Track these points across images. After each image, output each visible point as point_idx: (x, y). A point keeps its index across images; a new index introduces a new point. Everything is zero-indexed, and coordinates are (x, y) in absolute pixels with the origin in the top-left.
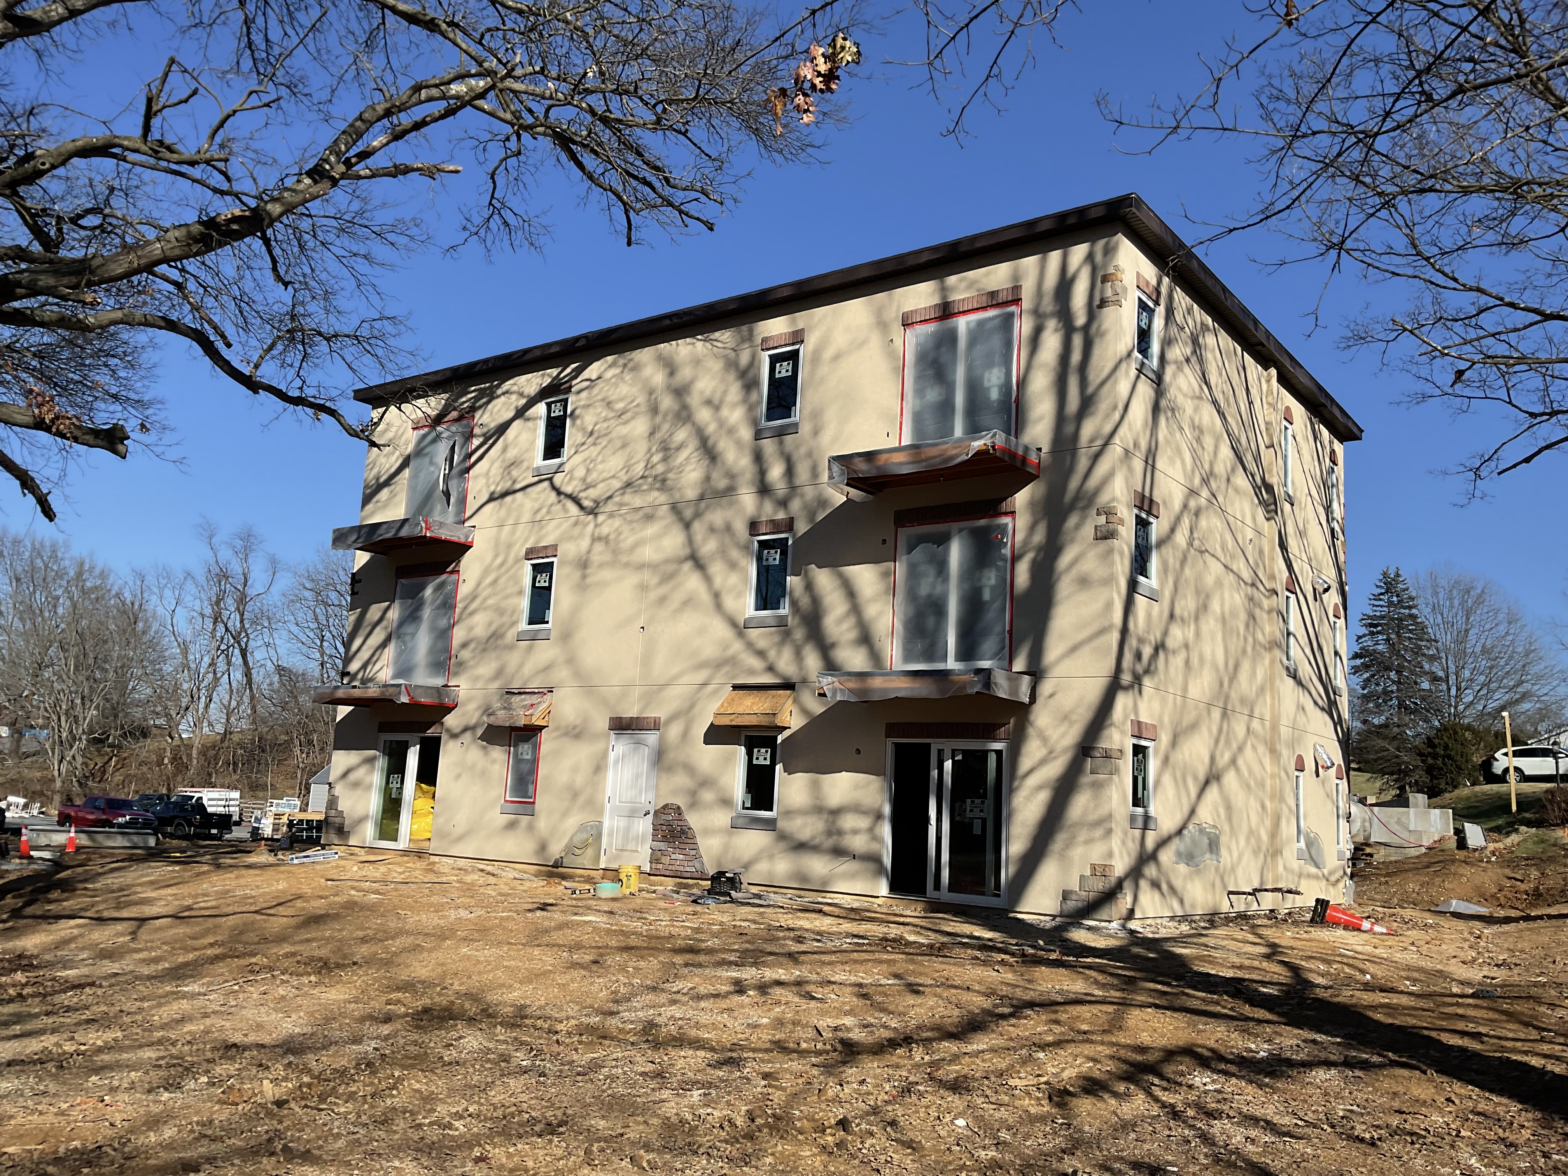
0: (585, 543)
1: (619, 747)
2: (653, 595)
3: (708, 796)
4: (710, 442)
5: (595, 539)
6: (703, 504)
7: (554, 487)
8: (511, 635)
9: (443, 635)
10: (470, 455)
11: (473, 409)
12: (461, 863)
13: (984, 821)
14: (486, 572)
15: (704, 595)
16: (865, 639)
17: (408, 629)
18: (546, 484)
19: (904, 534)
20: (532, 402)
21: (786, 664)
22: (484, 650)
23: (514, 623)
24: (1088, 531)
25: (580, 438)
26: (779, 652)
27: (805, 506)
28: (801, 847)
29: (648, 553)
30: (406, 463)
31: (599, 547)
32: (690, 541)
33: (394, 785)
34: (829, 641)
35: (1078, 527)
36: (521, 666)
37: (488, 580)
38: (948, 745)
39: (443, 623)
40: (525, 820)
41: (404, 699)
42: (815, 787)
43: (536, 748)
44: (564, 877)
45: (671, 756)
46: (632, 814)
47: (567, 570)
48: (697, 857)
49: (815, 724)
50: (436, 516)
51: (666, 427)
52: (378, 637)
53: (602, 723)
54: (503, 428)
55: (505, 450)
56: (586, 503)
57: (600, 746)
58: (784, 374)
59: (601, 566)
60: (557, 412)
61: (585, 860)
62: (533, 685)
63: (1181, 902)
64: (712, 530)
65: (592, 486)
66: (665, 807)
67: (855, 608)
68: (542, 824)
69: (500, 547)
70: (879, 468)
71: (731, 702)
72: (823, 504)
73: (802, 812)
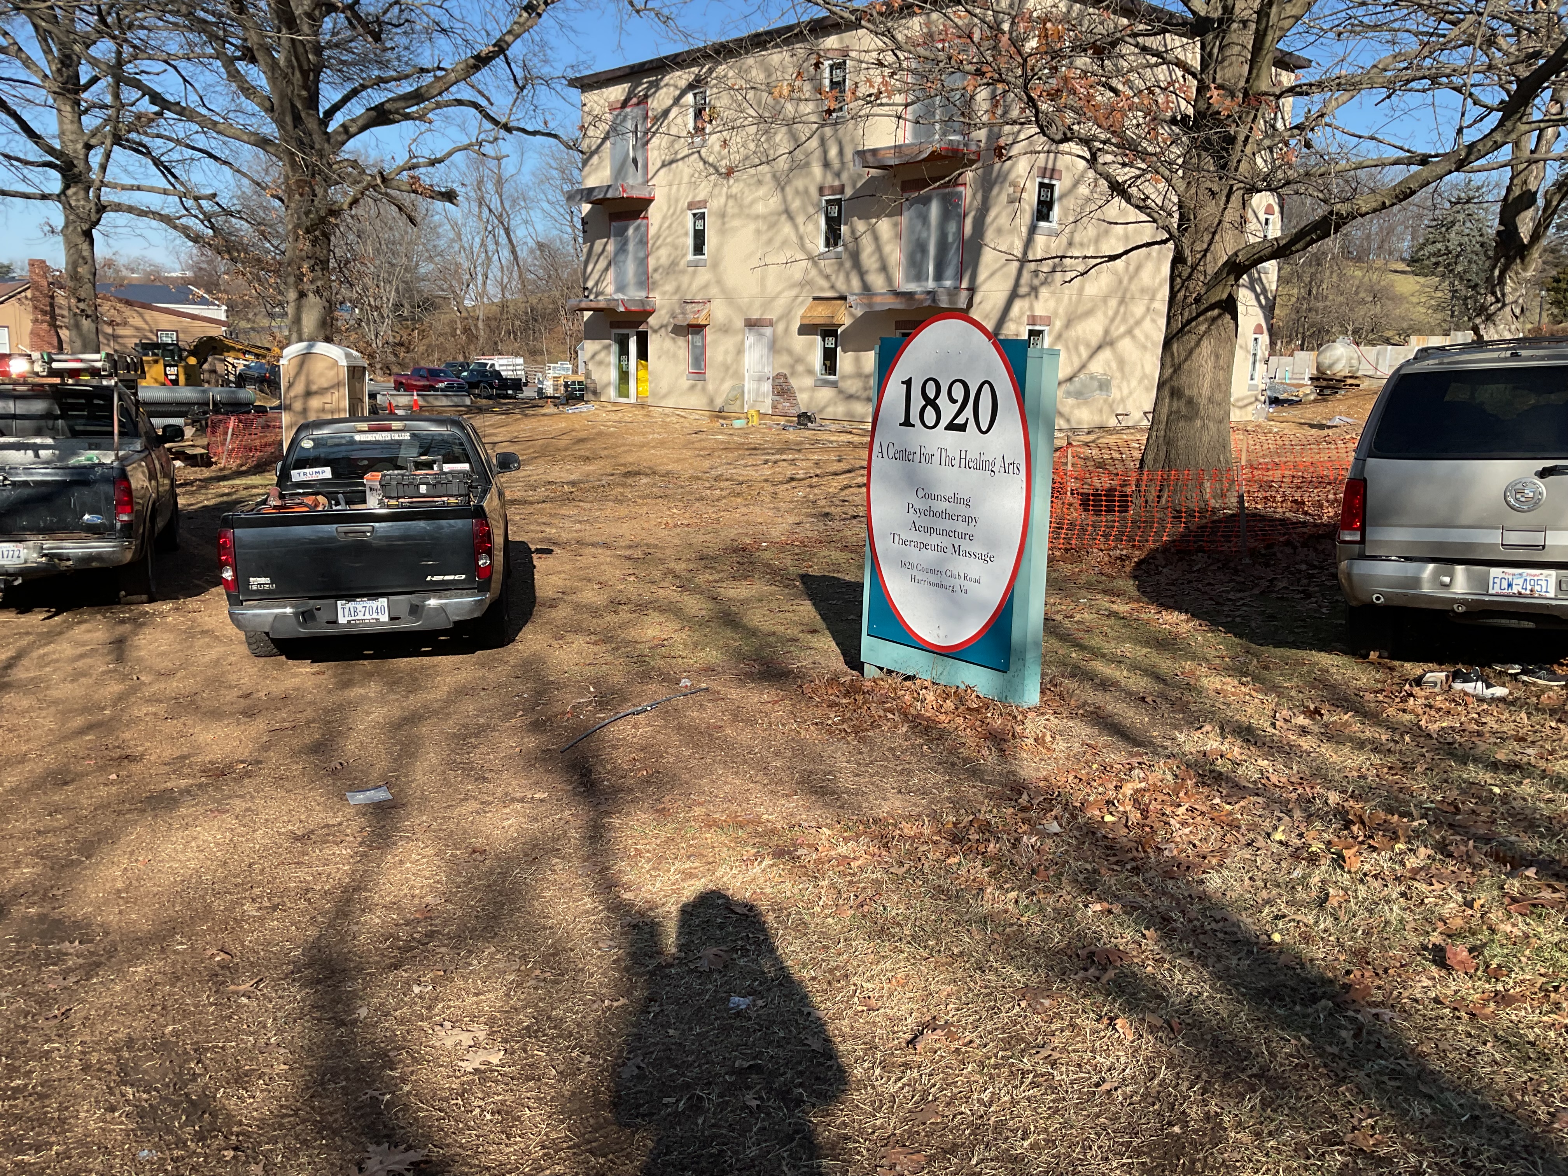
0: (723, 200)
1: (751, 338)
2: (765, 238)
3: (800, 368)
5: (729, 197)
6: (791, 174)
7: (701, 158)
9: (643, 262)
10: (646, 133)
11: (646, 97)
12: (667, 411)
14: (664, 218)
15: (794, 238)
16: (884, 268)
17: (621, 258)
18: (696, 155)
19: (907, 196)
21: (841, 284)
22: (668, 274)
23: (684, 255)
24: (1004, 198)
26: (837, 276)
27: (850, 178)
28: (850, 397)
29: (760, 208)
30: (607, 137)
31: (731, 203)
32: (785, 200)
33: (624, 363)
34: (865, 268)
35: (999, 194)
36: (690, 284)
37: (666, 225)
39: (642, 255)
40: (700, 384)
41: (622, 309)
42: (857, 360)
43: (704, 338)
44: (724, 418)
45: (779, 344)
46: (760, 380)
47: (713, 218)
48: (797, 404)
49: (858, 322)
50: (630, 181)
52: (602, 264)
53: (739, 323)
54: (666, 113)
55: (668, 129)
56: (722, 170)
57: (739, 337)
58: (838, 78)
59: (733, 216)
60: (700, 101)
61: (736, 408)
62: (699, 297)
63: (1068, 421)
64: (797, 192)
65: (725, 158)
66: (778, 375)
67: (879, 248)
68: (710, 387)
69: (672, 201)
71: (810, 309)
72: (860, 176)
73: (851, 376)
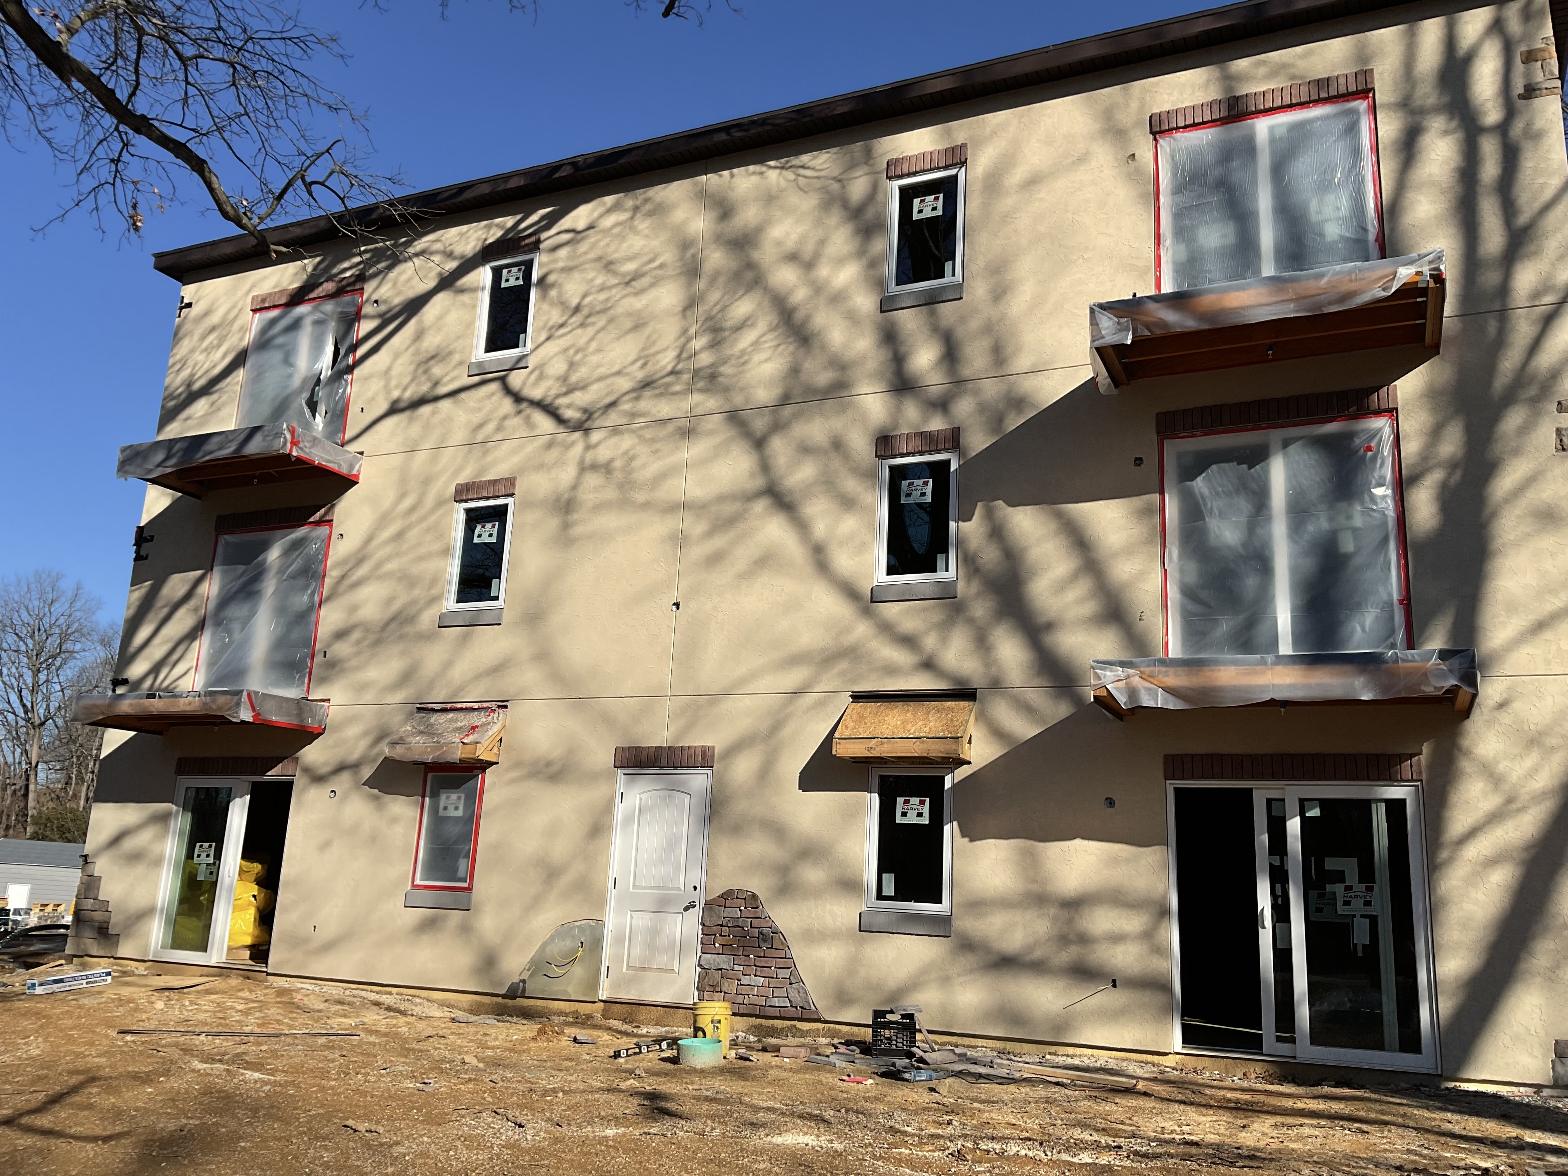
0: (566, 474)
1: (634, 795)
2: (698, 551)
3: (808, 876)
4: (799, 316)
5: (584, 468)
6: (787, 411)
7: (508, 391)
8: (428, 618)
9: (301, 619)
10: (353, 347)
11: (361, 278)
12: (335, 990)
13: (1373, 920)
14: (383, 520)
15: (795, 551)
16: (1114, 614)
17: (237, 611)
18: (494, 386)
19: (1173, 449)
20: (468, 265)
21: (962, 658)
22: (378, 642)
23: (435, 599)
24: (1545, 436)
25: (555, 316)
26: (944, 640)
27: (982, 408)
28: (1006, 963)
29: (688, 487)
30: (240, 360)
31: (592, 480)
32: (765, 467)
33: (203, 861)
34: (1042, 620)
35: (1525, 429)
36: (448, 665)
37: (386, 534)
38: (1291, 791)
39: (302, 600)
40: (456, 916)
41: (246, 715)
42: (1028, 862)
43: (474, 799)
44: (528, 1014)
45: (739, 807)
46: (661, 907)
47: (532, 516)
49: (1021, 756)
51: (714, 296)
52: (182, 622)
53: (605, 757)
54: (414, 306)
55: (419, 336)
56: (569, 414)
57: (596, 794)
58: (928, 213)
59: (599, 508)
60: (512, 280)
61: (570, 984)
62: (471, 696)
64: (806, 450)
65: (582, 387)
66: (728, 895)
67: (1092, 566)
68: (488, 923)
69: (409, 483)
71: (856, 718)
73: (1004, 903)
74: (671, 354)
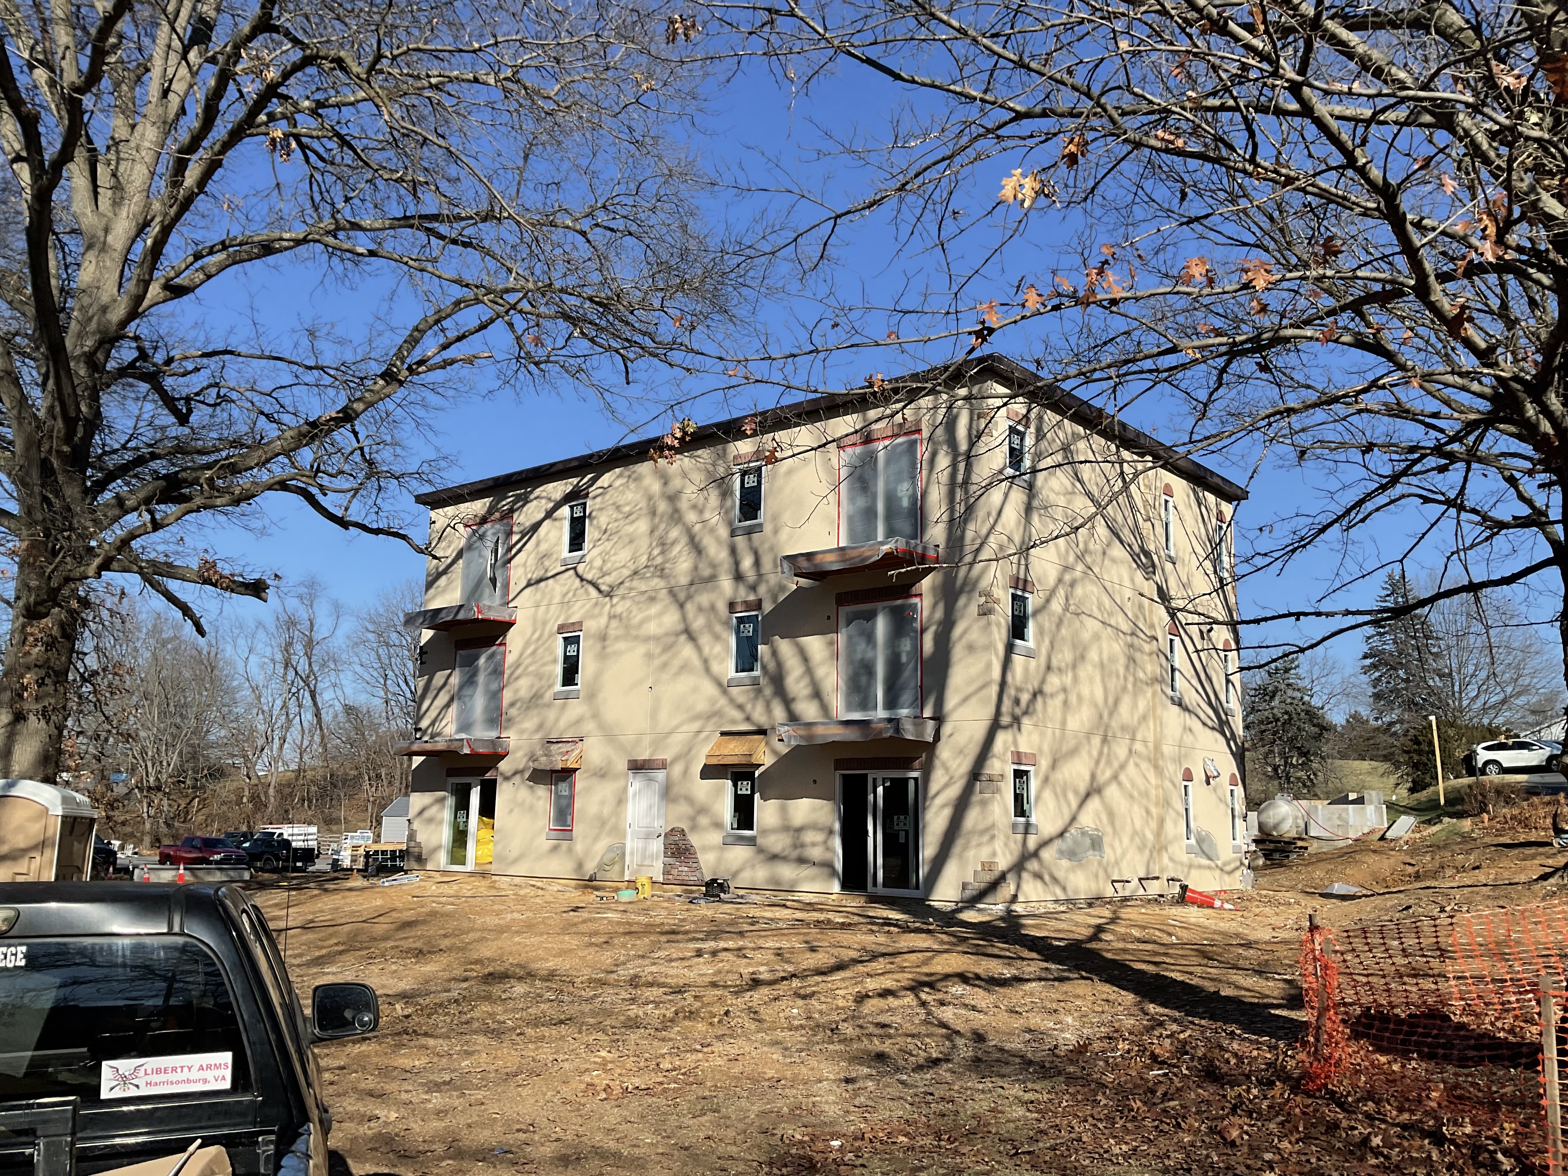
0: (603, 620)
1: (636, 784)
2: (657, 662)
3: (703, 821)
4: (697, 539)
5: (612, 617)
6: (693, 588)
7: (577, 575)
8: (549, 695)
9: (495, 696)
10: (510, 549)
11: (512, 511)
12: (517, 880)
13: (907, 832)
14: (527, 644)
15: (696, 662)
16: (817, 694)
17: (467, 692)
18: (572, 572)
19: (844, 610)
20: (558, 505)
21: (759, 716)
22: (528, 708)
23: (550, 686)
24: (973, 609)
25: (597, 535)
26: (754, 707)
27: (769, 591)
28: (774, 857)
29: (652, 628)
30: (460, 555)
31: (614, 623)
32: (684, 618)
33: (461, 820)
34: (791, 696)
35: (966, 606)
36: (557, 720)
37: (529, 651)
38: (880, 774)
39: (494, 686)
40: (565, 844)
41: (466, 751)
42: (784, 810)
43: (572, 786)
44: (597, 889)
45: (675, 790)
46: (648, 837)
47: (590, 642)
48: (698, 868)
49: (783, 761)
50: (486, 602)
51: (663, 526)
52: (443, 698)
53: (622, 765)
54: (536, 527)
55: (538, 544)
56: (603, 588)
57: (621, 783)
58: (751, 484)
59: (617, 638)
60: (578, 514)
61: (613, 874)
62: (568, 735)
63: (1064, 889)
64: (700, 609)
65: (609, 574)
66: (673, 830)
67: (809, 671)
68: (579, 847)
69: (538, 624)
70: (816, 566)
71: (718, 745)
72: (782, 588)
73: (774, 831)
74: (645, 557)
